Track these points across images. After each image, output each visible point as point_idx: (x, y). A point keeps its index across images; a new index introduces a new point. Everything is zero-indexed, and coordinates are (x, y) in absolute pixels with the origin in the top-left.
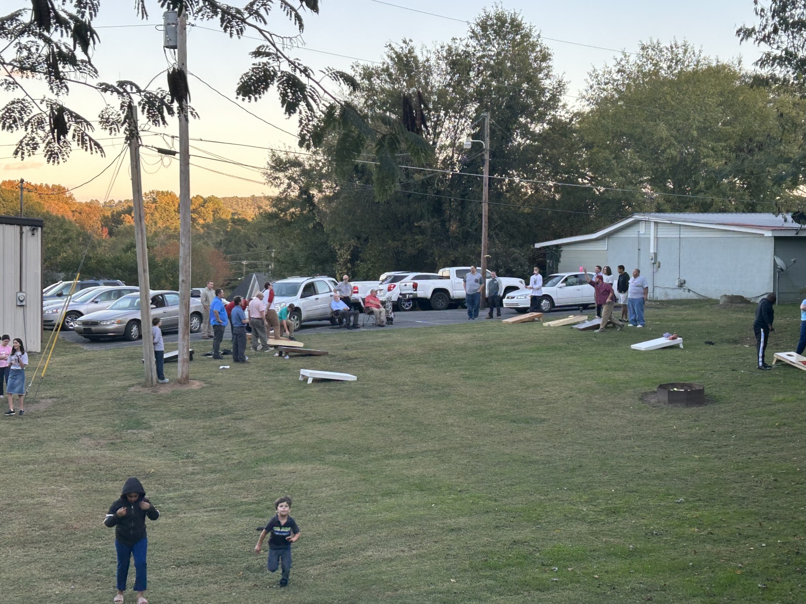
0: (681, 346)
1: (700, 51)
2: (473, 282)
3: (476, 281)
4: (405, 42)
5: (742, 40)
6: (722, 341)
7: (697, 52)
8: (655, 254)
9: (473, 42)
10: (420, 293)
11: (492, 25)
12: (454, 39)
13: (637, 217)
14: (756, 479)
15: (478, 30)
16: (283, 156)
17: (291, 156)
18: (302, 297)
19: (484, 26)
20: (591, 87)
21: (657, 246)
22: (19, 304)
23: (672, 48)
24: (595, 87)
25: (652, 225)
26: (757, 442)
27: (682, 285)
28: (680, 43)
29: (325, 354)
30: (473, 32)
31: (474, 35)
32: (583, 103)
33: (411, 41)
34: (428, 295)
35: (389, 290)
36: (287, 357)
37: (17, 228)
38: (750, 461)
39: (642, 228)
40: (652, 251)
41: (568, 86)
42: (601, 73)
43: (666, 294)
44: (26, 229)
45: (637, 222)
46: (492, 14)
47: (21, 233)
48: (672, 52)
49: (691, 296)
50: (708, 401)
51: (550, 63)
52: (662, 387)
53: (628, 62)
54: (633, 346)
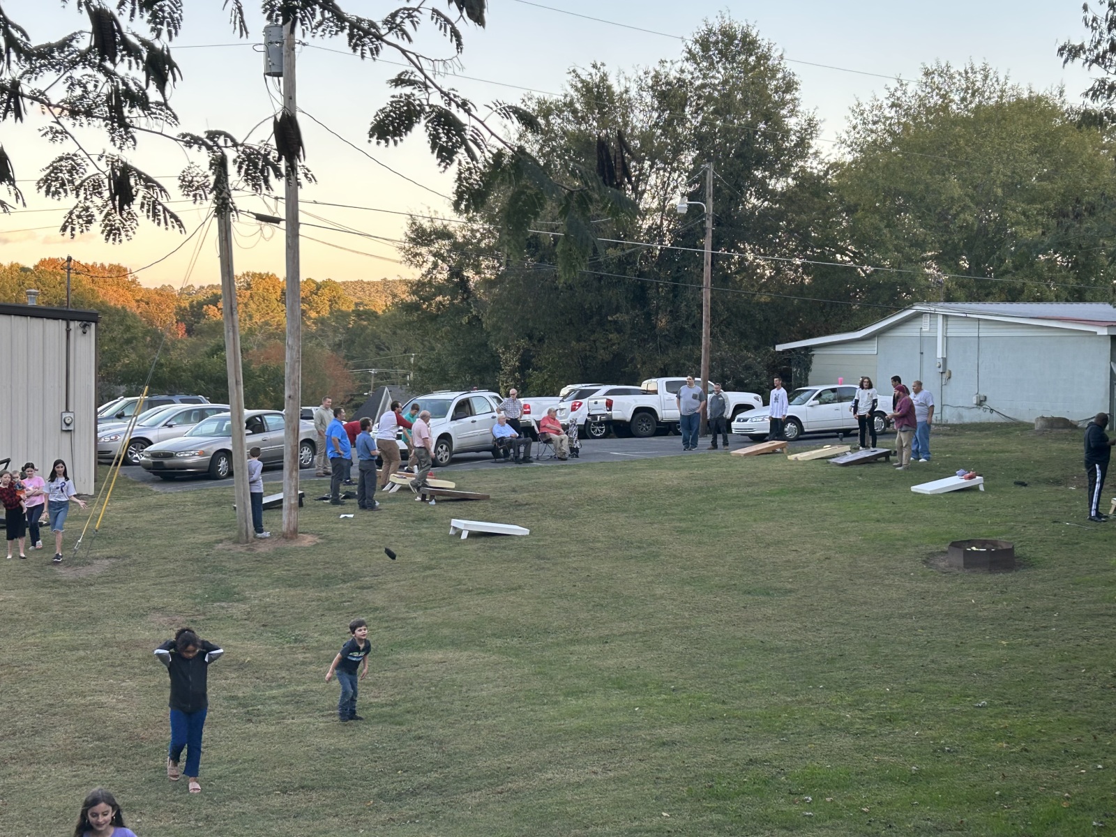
0: (982, 488)
1: (1006, 78)
2: (690, 397)
3: (695, 397)
4: (594, 66)
5: (1066, 62)
6: (1038, 482)
7: (1002, 80)
8: (945, 360)
9: (689, 66)
10: (616, 414)
11: (716, 43)
12: (662, 62)
13: (918, 308)
14: (1088, 674)
15: (697, 49)
16: (427, 225)
17: (438, 224)
18: (453, 419)
19: (704, 44)
20: (854, 128)
21: (947, 348)
22: (64, 428)
23: (966, 73)
24: (860, 127)
25: (940, 319)
26: (1089, 623)
27: (981, 402)
28: (978, 66)
29: (486, 498)
30: (690, 52)
31: (692, 57)
32: (842, 151)
33: (603, 64)
34: (628, 416)
35: (573, 409)
36: (433, 502)
37: (63, 324)
38: (1079, 649)
39: (925, 324)
40: (939, 355)
41: (821, 126)
42: (868, 108)
43: (960, 416)
44: (74, 325)
45: (918, 315)
46: (716, 28)
47: (68, 331)
48: (967, 79)
49: (994, 418)
50: (1020, 565)
51: (797, 95)
52: (955, 545)
53: (905, 93)
54: (914, 488)
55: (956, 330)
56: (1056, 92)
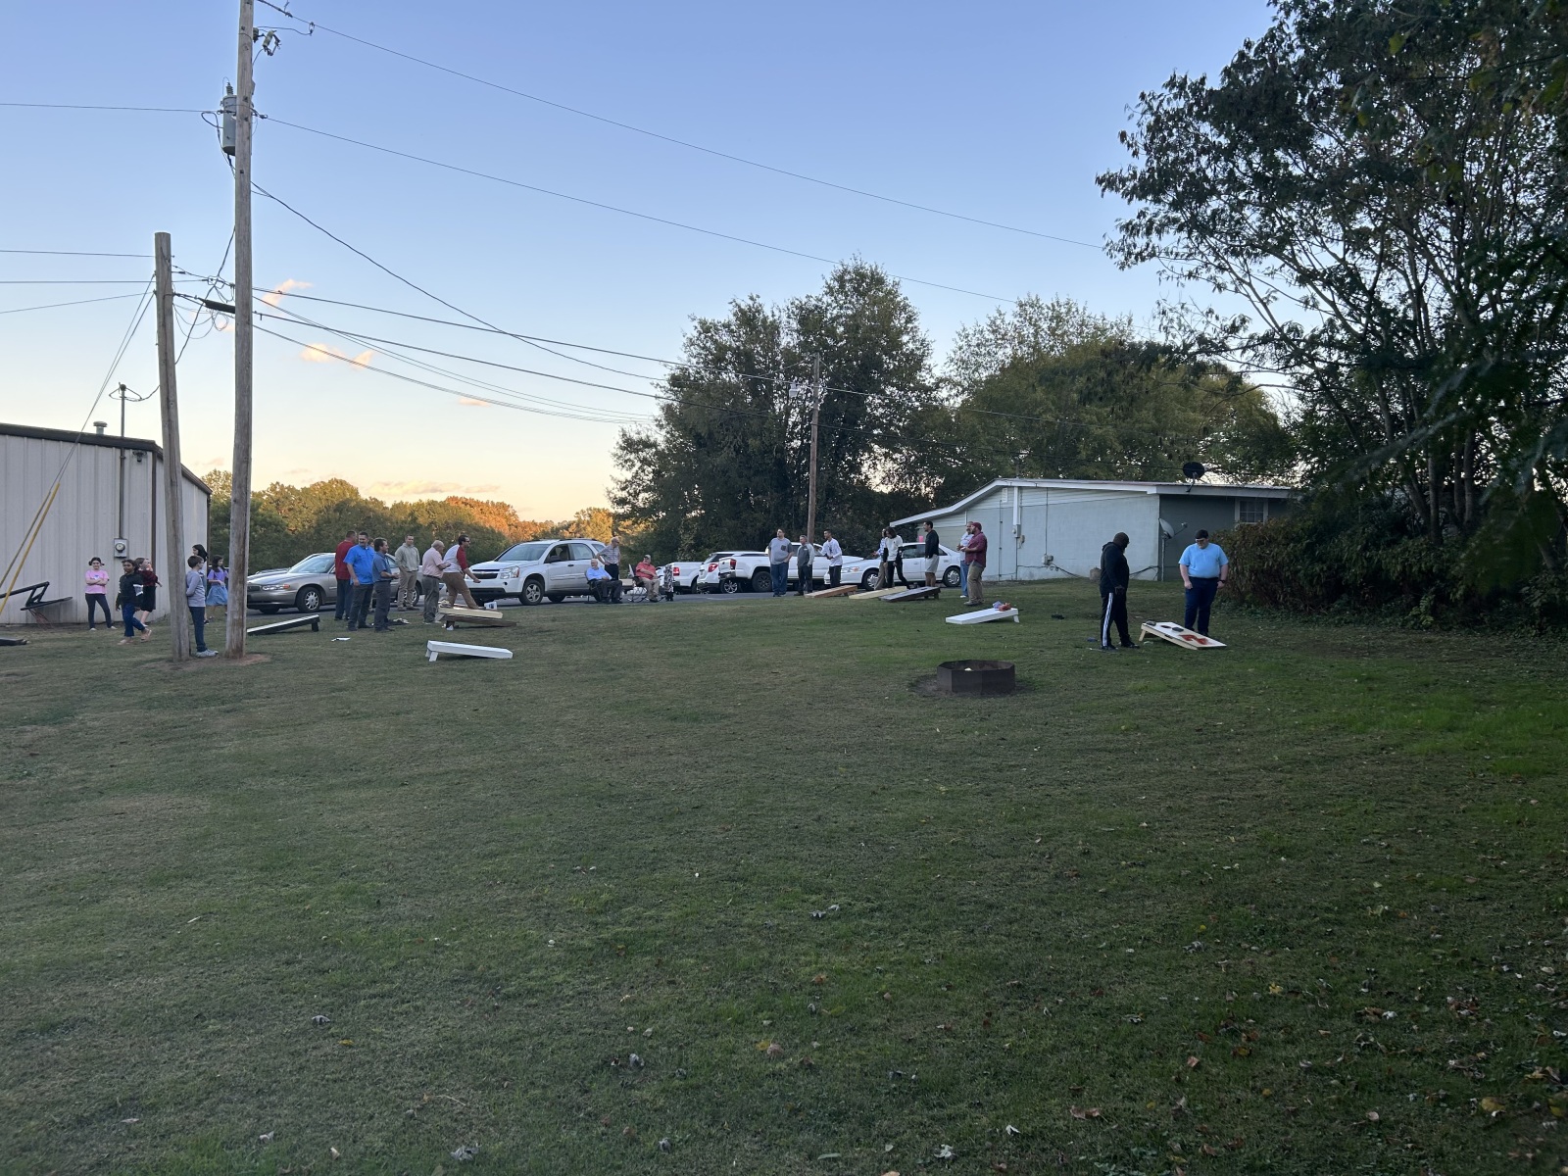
0: (1017, 620)
1: (1084, 309)
2: (779, 549)
3: (783, 548)
4: (752, 298)
5: (1104, 190)
7: (1081, 310)
8: (1019, 526)
9: (827, 299)
10: (739, 572)
11: (851, 281)
12: (808, 297)
13: (998, 483)
15: (836, 285)
18: (547, 561)
19: (841, 279)
20: (960, 348)
21: (1021, 517)
22: (117, 554)
23: (1053, 305)
24: (965, 348)
25: (1016, 490)
27: (1049, 562)
28: (1063, 301)
30: (829, 287)
31: (830, 291)
32: (951, 368)
33: (758, 297)
34: (750, 575)
35: (710, 570)
37: (118, 451)
39: (1004, 496)
40: (1015, 523)
41: (933, 346)
42: (971, 332)
43: (1031, 575)
44: (128, 453)
45: (999, 489)
46: (850, 269)
47: (122, 459)
48: (1054, 310)
49: (1060, 575)
50: (1021, 690)
51: (916, 323)
52: (946, 665)
53: (1003, 321)
54: (950, 619)
55: (1029, 499)
56: (1125, 320)
